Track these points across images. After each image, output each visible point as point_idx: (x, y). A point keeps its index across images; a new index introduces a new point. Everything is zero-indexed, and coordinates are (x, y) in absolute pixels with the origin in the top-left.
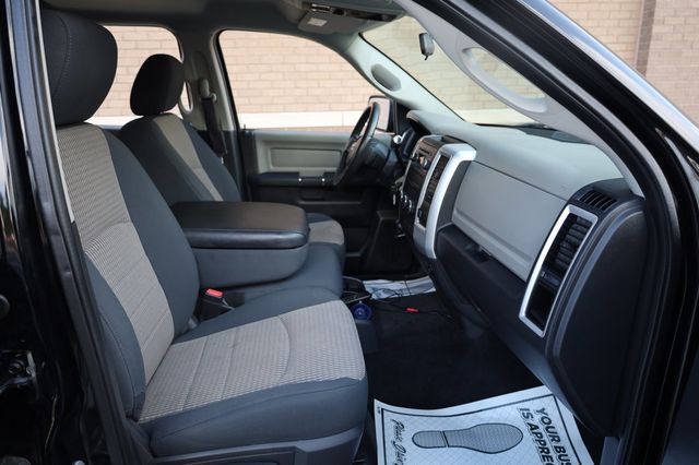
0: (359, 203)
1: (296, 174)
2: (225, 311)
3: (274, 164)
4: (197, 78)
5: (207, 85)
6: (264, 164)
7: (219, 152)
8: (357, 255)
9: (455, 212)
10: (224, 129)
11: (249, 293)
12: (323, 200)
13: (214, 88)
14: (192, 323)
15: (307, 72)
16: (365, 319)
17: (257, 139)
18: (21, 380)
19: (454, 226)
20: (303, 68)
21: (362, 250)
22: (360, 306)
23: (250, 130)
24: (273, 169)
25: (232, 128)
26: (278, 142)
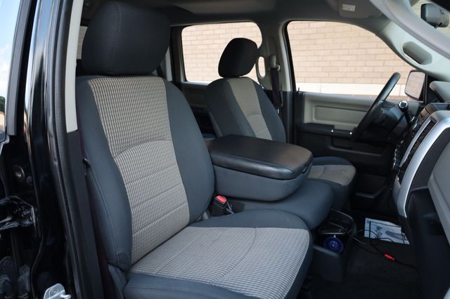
0: (379, 155)
1: (332, 127)
2: (226, 213)
3: (316, 118)
4: (269, 55)
5: (275, 60)
6: (309, 116)
7: (276, 106)
8: (371, 197)
9: (432, 177)
10: (283, 90)
11: (248, 205)
12: (350, 149)
13: (280, 61)
14: (206, 216)
15: (375, 55)
16: (336, 251)
17: (306, 99)
18: (27, 222)
19: (427, 191)
20: (373, 51)
21: (377, 194)
22: (334, 239)
23: (303, 92)
24: (315, 121)
25: (289, 89)
26: (322, 102)
